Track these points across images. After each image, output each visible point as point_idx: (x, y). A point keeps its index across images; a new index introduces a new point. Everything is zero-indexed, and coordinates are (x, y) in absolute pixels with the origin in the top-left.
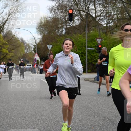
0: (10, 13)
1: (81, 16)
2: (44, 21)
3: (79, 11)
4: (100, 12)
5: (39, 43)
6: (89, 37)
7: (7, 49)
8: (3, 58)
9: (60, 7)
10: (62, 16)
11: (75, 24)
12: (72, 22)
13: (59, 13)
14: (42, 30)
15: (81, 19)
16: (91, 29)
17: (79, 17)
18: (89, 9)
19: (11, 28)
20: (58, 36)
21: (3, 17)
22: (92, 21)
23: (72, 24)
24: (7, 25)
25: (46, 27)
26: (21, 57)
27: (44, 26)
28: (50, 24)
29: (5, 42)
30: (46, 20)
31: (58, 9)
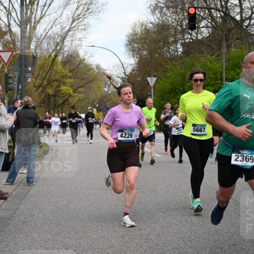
0: (76, 16)
1: (213, 19)
2: (140, 32)
3: (209, 9)
4: (250, 11)
5: (131, 74)
6: (228, 60)
7: (70, 87)
8: (62, 104)
9: (172, 3)
10: (175, 19)
11: (201, 35)
12: (196, 31)
13: (169, 15)
14: (137, 48)
15: (213, 25)
16: (233, 45)
17: (208, 22)
18: (228, 5)
19: (77, 46)
20: (168, 60)
21: (62, 24)
22: (234, 29)
23: (195, 36)
24: (70, 39)
25: (146, 43)
26: (97, 101)
27: (140, 40)
28: (151, 35)
29: (66, 72)
30: (145, 29)
31: (168, 7)
